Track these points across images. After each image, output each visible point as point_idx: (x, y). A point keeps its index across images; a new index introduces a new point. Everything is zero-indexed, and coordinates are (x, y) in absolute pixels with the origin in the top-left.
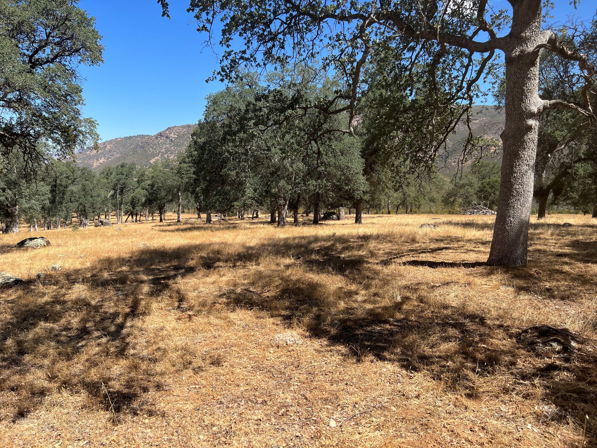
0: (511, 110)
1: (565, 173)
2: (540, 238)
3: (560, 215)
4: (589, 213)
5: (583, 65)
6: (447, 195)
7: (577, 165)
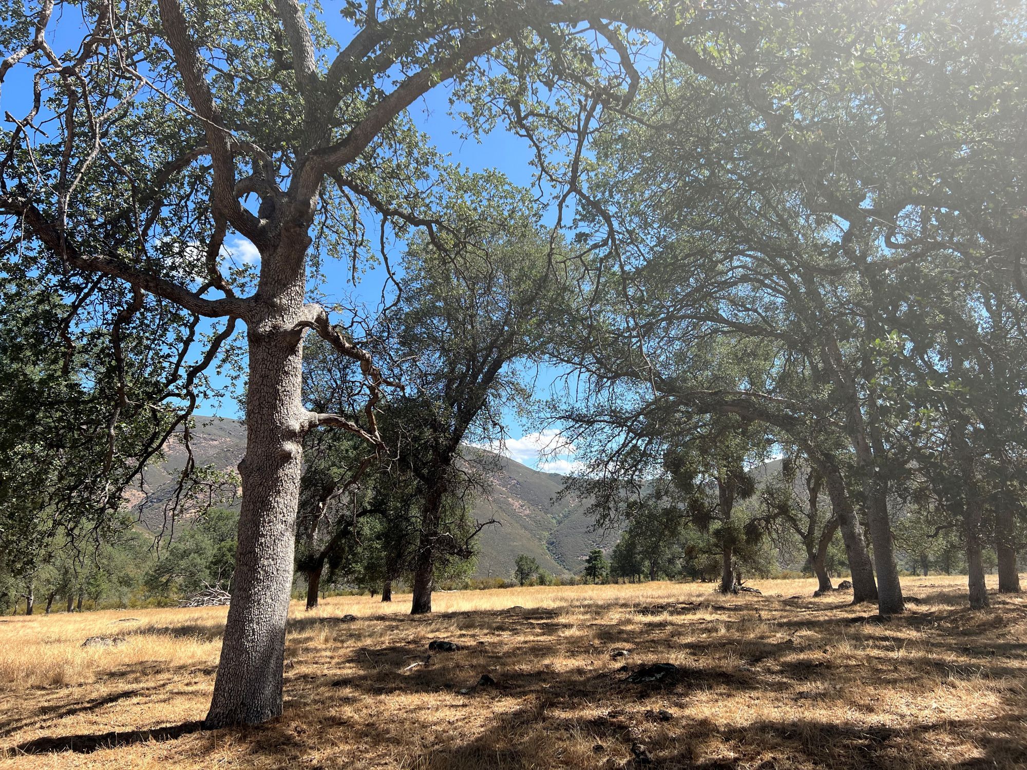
0: (257, 422)
1: (345, 533)
2: (307, 650)
3: (339, 598)
4: (378, 593)
5: (367, 368)
6: (155, 571)
7: (361, 519)
